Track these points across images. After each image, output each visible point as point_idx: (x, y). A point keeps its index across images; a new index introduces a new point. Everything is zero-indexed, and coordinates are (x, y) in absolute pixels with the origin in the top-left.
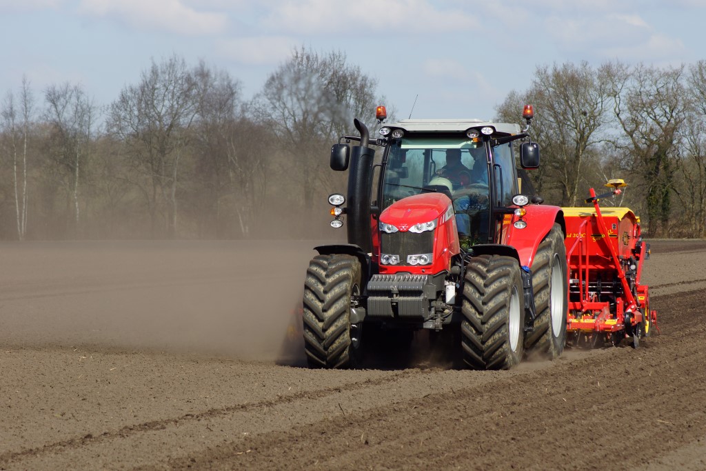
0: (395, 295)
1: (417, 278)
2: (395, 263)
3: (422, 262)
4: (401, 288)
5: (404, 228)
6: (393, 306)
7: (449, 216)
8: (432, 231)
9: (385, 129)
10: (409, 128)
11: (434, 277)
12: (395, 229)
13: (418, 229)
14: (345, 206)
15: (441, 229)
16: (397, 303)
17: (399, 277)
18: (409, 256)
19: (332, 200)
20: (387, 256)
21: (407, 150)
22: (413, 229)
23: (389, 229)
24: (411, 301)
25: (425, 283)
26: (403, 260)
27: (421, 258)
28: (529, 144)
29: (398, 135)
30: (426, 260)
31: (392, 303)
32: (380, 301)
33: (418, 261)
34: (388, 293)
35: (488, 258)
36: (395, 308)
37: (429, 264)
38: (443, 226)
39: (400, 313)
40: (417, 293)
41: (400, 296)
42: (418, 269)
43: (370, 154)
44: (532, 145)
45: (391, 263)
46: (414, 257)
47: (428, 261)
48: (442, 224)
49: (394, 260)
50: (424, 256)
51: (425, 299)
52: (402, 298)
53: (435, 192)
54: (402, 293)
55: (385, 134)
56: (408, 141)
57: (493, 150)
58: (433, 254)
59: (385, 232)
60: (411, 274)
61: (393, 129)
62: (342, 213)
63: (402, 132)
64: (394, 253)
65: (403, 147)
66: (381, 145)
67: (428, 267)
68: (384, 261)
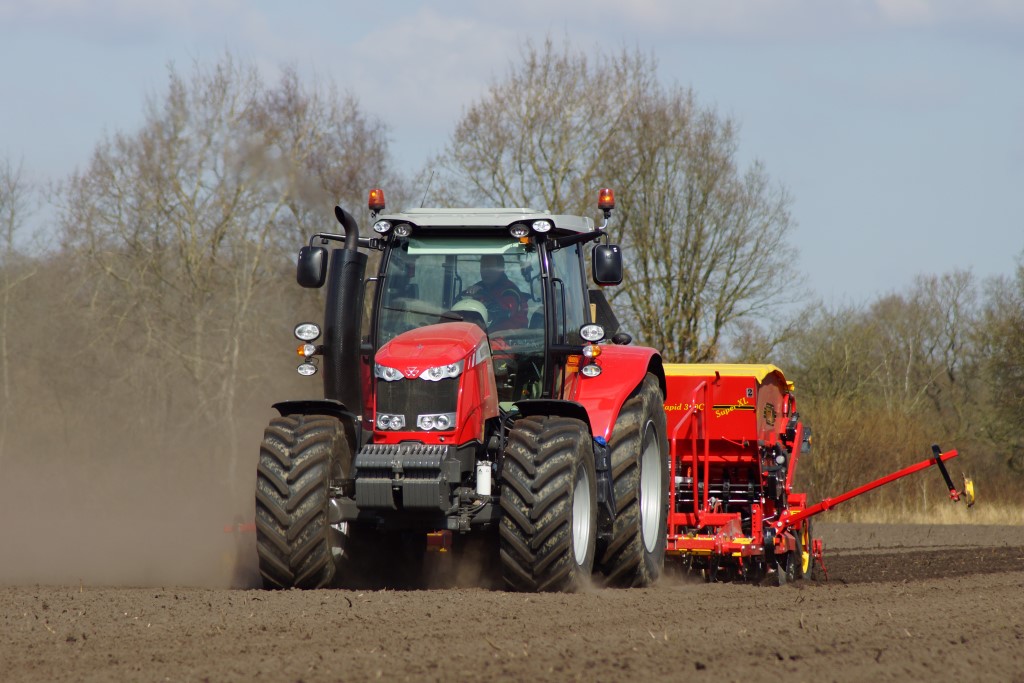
0: (397, 476)
1: (432, 450)
2: (399, 426)
3: (440, 426)
4: (407, 464)
5: (412, 373)
6: (394, 492)
7: (481, 356)
8: (455, 378)
9: (384, 223)
10: (420, 222)
11: (458, 450)
12: (399, 375)
13: (434, 374)
14: (320, 342)
15: (470, 375)
16: (401, 487)
17: (404, 448)
18: (420, 417)
19: (300, 332)
20: (386, 416)
21: (417, 256)
22: (426, 376)
23: (389, 375)
24: (422, 485)
25: (444, 457)
26: (411, 423)
27: (437, 419)
28: (605, 247)
29: (402, 233)
30: (445, 423)
31: (394, 487)
32: (374, 485)
33: (434, 425)
34: (388, 472)
35: (541, 422)
36: (398, 495)
37: (451, 429)
38: (473, 372)
39: (407, 502)
40: (432, 472)
41: (406, 477)
42: (434, 436)
43: (359, 261)
44: (611, 247)
45: (393, 427)
46: (427, 417)
47: (450, 424)
48: (471, 369)
49: (397, 422)
50: (443, 416)
51: (443, 483)
52: (407, 481)
53: (461, 320)
54: (409, 472)
55: (383, 230)
56: (419, 243)
57: (550, 257)
58: (457, 414)
59: (383, 380)
60: (423, 443)
61: (395, 223)
62: (315, 353)
63: (409, 227)
64: (396, 412)
65: (411, 251)
66: (377, 248)
67: (448, 433)
68: (381, 425)
